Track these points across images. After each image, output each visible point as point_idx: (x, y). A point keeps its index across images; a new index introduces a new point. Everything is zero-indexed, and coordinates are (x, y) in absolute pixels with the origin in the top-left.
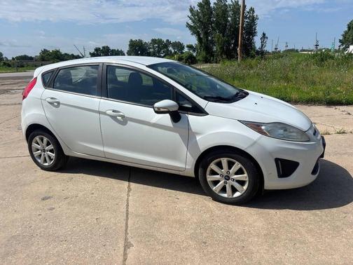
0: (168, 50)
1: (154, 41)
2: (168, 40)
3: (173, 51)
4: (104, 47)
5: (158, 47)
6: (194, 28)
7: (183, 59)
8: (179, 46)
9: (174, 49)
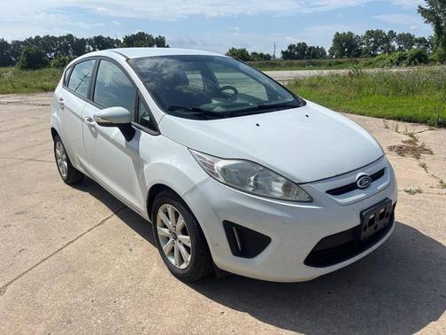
0: (390, 46)
1: (370, 34)
2: (391, 32)
3: (397, 47)
4: (299, 44)
5: (375, 42)
6: (432, 13)
7: (405, 59)
8: (407, 39)
9: (400, 44)
